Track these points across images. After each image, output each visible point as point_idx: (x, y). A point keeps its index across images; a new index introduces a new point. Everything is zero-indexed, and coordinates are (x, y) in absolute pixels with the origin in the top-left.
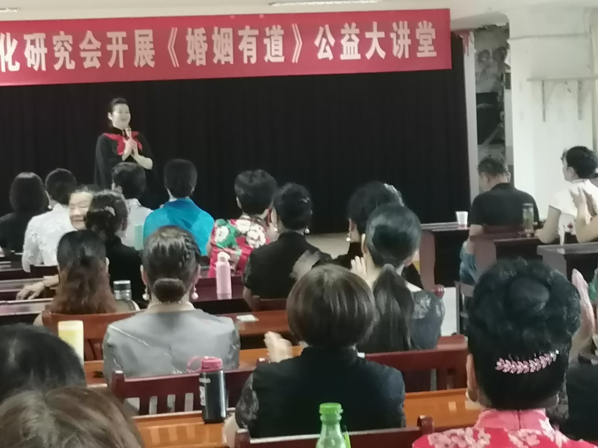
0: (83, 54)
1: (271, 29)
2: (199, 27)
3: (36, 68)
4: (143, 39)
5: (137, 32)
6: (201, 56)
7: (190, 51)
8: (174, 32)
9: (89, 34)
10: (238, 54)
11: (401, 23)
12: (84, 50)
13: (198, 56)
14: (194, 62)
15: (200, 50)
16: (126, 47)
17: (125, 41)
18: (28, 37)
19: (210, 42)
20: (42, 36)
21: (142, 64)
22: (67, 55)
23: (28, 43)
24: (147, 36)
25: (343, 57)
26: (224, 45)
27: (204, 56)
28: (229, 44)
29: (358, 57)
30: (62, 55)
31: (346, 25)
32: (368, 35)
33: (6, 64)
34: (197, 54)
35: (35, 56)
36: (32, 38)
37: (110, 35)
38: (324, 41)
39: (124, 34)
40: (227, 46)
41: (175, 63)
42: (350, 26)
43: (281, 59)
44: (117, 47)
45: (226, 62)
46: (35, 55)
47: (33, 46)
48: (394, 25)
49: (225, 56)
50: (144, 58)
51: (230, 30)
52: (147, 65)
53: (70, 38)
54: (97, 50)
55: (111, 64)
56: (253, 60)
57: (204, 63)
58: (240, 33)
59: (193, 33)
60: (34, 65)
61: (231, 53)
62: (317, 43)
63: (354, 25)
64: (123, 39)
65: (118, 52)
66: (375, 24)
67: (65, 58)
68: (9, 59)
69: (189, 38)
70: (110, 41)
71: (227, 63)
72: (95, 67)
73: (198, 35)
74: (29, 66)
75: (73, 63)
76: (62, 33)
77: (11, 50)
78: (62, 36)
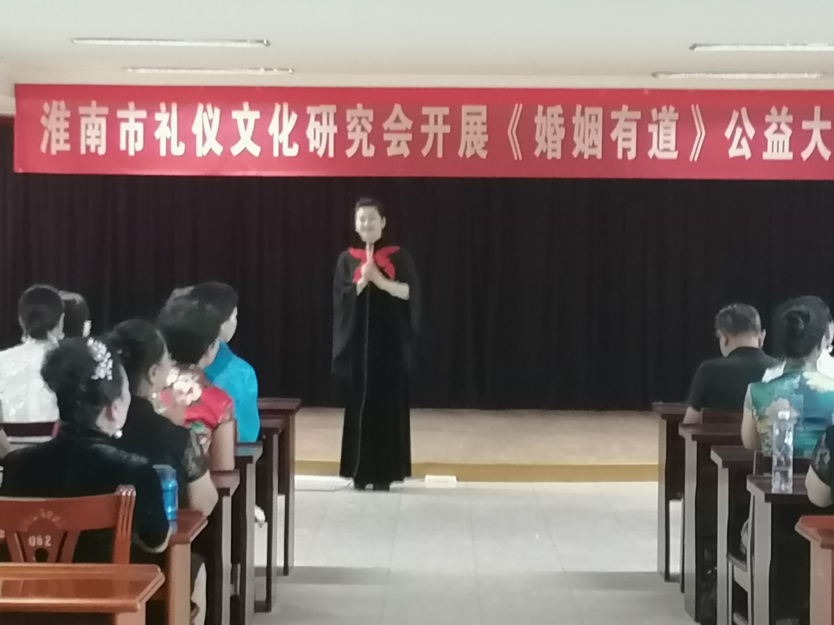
0: (386, 137)
1: (659, 111)
2: (554, 104)
3: (321, 153)
4: (472, 119)
5: (466, 109)
6: (554, 146)
7: (539, 138)
8: (518, 109)
9: (397, 109)
10: (609, 145)
12: (388, 131)
13: (551, 146)
14: (543, 154)
15: (555, 138)
16: (447, 129)
17: (446, 120)
18: (312, 111)
19: (569, 127)
20: (332, 109)
21: (469, 154)
22: (365, 137)
23: (312, 118)
24: (479, 114)
25: (767, 156)
26: (590, 132)
27: (558, 146)
28: (597, 131)
29: (788, 156)
30: (358, 136)
31: (774, 110)
32: (806, 125)
33: (281, 146)
34: (549, 142)
35: (321, 135)
36: (319, 112)
37: (426, 111)
38: (739, 131)
39: (446, 111)
40: (593, 132)
41: (517, 154)
42: (779, 112)
43: (674, 155)
44: (435, 129)
45: (590, 156)
47: (318, 123)
49: (589, 147)
50: (472, 145)
51: (599, 111)
52: (475, 155)
53: (370, 114)
54: (407, 131)
55: (425, 151)
56: (632, 155)
57: (558, 155)
58: (614, 115)
59: (545, 113)
60: (318, 149)
61: (599, 143)
62: (728, 134)
63: (785, 110)
64: (445, 117)
65: (436, 135)
66: (817, 110)
67: (361, 142)
68: (284, 138)
69: (539, 119)
70: (425, 120)
71: (592, 157)
72: (402, 155)
73: (553, 116)
74: (311, 149)
75: (372, 148)
76: (360, 106)
77: (290, 124)
78: (360, 110)
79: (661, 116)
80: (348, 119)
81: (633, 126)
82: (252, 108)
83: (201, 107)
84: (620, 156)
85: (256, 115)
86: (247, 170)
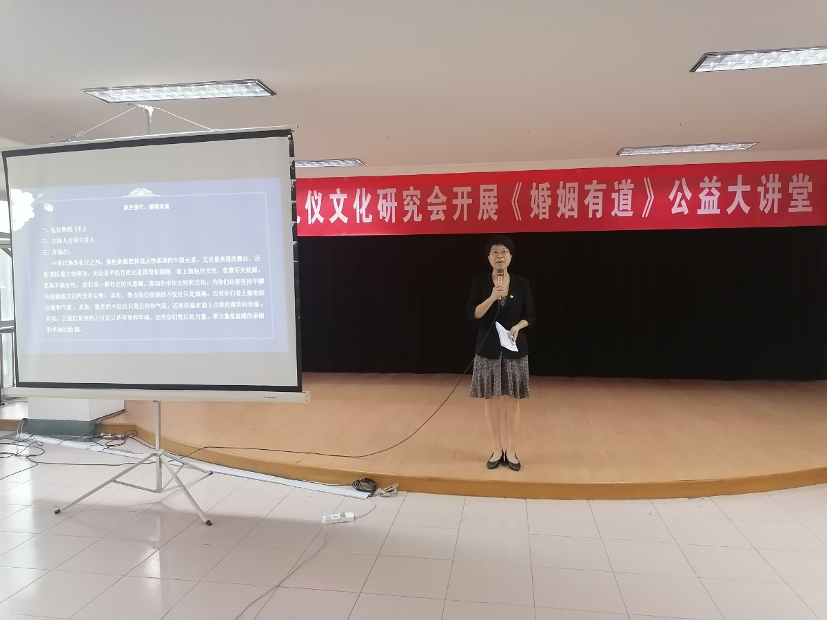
0: (430, 208)
1: (620, 183)
2: (543, 182)
3: (387, 220)
4: (487, 194)
5: (483, 187)
6: (544, 211)
7: (533, 206)
9: (437, 189)
10: (583, 208)
11: (771, 176)
12: (431, 204)
13: (542, 210)
14: (537, 216)
15: (544, 205)
16: (470, 201)
17: (469, 195)
18: (381, 192)
19: (554, 197)
20: (394, 191)
21: (485, 217)
22: (415, 208)
23: (381, 197)
24: (492, 190)
25: (700, 212)
26: (569, 199)
27: (547, 211)
28: (574, 198)
29: (718, 211)
30: (411, 208)
31: (706, 179)
32: (731, 189)
33: (361, 216)
36: (385, 193)
37: (455, 189)
38: (680, 195)
39: (469, 189)
40: (572, 200)
41: (518, 217)
42: (710, 181)
43: (630, 214)
44: (463, 202)
45: (569, 216)
46: (387, 207)
47: (385, 200)
48: (763, 178)
49: (569, 210)
50: (487, 212)
51: (576, 185)
52: (490, 218)
53: (418, 193)
54: (443, 204)
55: (455, 217)
56: (599, 215)
57: (547, 216)
58: (587, 187)
59: (537, 188)
61: (576, 207)
62: (671, 197)
63: (715, 178)
64: (468, 193)
65: (462, 205)
66: (740, 177)
67: (413, 212)
68: (363, 211)
69: (533, 192)
70: (456, 196)
71: (571, 217)
72: (440, 220)
73: (543, 189)
74: (381, 218)
75: (420, 215)
76: (412, 188)
77: (365, 203)
78: (412, 191)
79: (621, 187)
80: (405, 197)
81: (600, 194)
82: (342, 193)
83: (310, 192)
84: (590, 216)
85: (345, 196)
86: (340, 232)
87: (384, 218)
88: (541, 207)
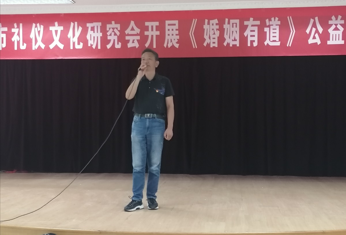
0: (127, 38)
1: (270, 20)
2: (213, 19)
3: (94, 47)
4: (171, 27)
5: (167, 22)
6: (214, 40)
7: (206, 37)
8: (195, 22)
9: (132, 23)
10: (243, 39)
12: (128, 35)
13: (212, 41)
14: (209, 45)
15: (214, 36)
16: (158, 33)
17: (158, 28)
18: (89, 25)
19: (222, 30)
20: (99, 24)
21: (170, 45)
22: (116, 38)
23: (90, 29)
24: (175, 25)
25: (329, 43)
26: (233, 32)
27: (216, 41)
28: (236, 31)
29: (342, 42)
30: (113, 38)
31: (333, 18)
33: (74, 43)
36: (93, 26)
37: (147, 24)
38: (314, 30)
39: (157, 23)
40: (235, 32)
41: (195, 45)
43: (278, 44)
44: (152, 33)
45: (233, 45)
46: (94, 37)
47: (93, 32)
49: (233, 40)
50: (171, 41)
51: (237, 21)
52: (173, 46)
53: (118, 26)
54: (137, 35)
55: (147, 45)
56: (255, 44)
57: (216, 45)
58: (246, 23)
59: (209, 24)
60: (93, 45)
61: (238, 38)
62: (308, 31)
63: (340, 17)
64: (156, 26)
65: (152, 36)
67: (114, 40)
68: (76, 39)
69: (206, 27)
70: (147, 29)
72: (135, 47)
73: (213, 24)
74: (89, 45)
75: (120, 44)
76: (113, 22)
77: (78, 33)
78: (113, 25)
79: (271, 23)
80: (108, 29)
81: (256, 29)
82: (59, 25)
83: (34, 25)
84: (249, 45)
85: (62, 28)
86: (58, 56)
87: (92, 45)
88: (211, 38)
